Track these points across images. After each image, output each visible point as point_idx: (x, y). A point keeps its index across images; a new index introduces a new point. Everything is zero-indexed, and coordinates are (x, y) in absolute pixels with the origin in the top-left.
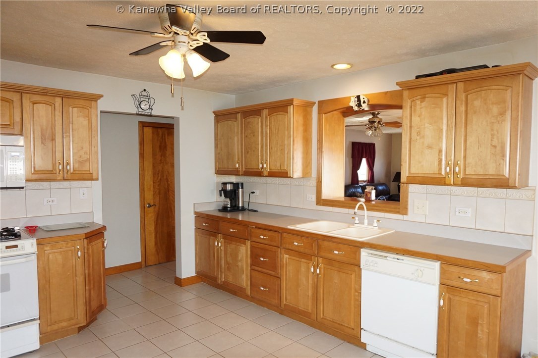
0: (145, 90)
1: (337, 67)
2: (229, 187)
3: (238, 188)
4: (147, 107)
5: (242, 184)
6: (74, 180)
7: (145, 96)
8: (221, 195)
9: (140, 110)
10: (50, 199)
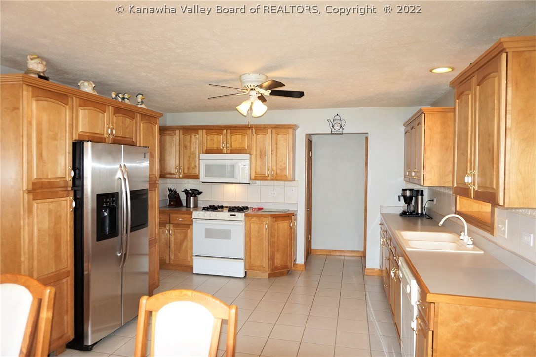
0: (337, 115)
1: (435, 71)
2: (408, 194)
3: (417, 195)
4: (338, 127)
5: (422, 191)
6: (277, 180)
7: (337, 119)
8: (399, 200)
9: (333, 130)
10: (273, 192)
